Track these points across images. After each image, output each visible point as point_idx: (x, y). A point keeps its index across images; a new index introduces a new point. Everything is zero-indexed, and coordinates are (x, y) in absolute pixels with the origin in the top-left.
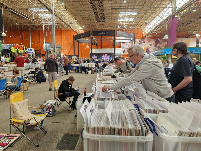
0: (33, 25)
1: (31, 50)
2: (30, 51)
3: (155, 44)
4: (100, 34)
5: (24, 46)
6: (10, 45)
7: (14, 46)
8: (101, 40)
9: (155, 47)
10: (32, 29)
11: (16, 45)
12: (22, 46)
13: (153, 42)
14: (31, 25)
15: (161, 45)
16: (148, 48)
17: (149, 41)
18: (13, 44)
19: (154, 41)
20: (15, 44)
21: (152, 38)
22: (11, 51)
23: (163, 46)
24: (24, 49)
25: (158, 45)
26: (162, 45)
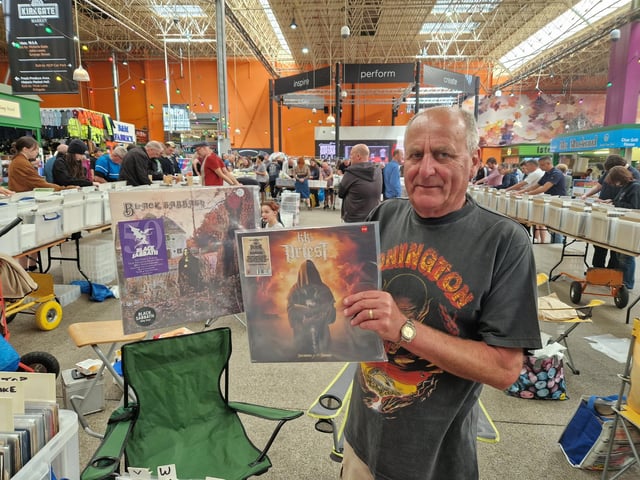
0: (124, 43)
1: (126, 130)
2: (123, 133)
3: (533, 111)
4: (369, 74)
5: (107, 116)
6: (62, 111)
7: (76, 115)
8: (353, 97)
9: (531, 124)
10: (121, 57)
11: (82, 112)
12: (101, 114)
13: (523, 106)
14: (117, 44)
15: (552, 117)
16: (507, 125)
17: (512, 103)
18: (71, 109)
19: (529, 102)
20: (78, 109)
21: (524, 92)
22: (70, 131)
23: (559, 118)
24: (105, 128)
25: (541, 116)
26: (556, 117)
